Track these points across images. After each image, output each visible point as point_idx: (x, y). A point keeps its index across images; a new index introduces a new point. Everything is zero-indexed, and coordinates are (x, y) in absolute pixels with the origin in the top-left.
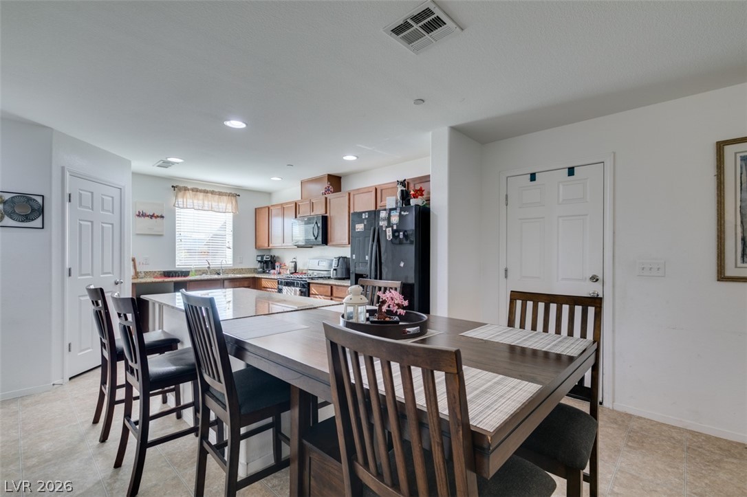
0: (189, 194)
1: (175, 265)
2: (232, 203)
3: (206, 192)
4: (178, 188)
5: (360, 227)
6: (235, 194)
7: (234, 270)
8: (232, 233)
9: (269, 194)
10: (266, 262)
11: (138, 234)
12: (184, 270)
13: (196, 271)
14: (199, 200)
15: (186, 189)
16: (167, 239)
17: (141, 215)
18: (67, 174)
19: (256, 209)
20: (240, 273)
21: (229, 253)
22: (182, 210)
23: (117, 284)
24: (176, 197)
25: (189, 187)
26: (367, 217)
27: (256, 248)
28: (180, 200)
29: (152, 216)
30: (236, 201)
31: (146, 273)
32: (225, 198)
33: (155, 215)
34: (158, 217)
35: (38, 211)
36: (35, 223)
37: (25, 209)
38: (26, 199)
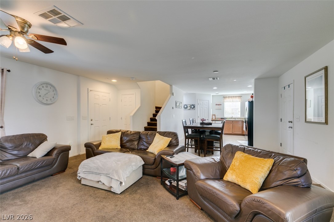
0: (227, 98)
1: (224, 116)
2: (240, 99)
3: (232, 97)
4: (225, 97)
6: (240, 97)
7: (240, 119)
8: (240, 108)
11: (216, 109)
13: (229, 118)
14: (230, 99)
15: (226, 97)
16: (222, 110)
17: (217, 105)
18: (198, 100)
21: (239, 113)
22: (226, 103)
28: (225, 100)
29: (219, 105)
31: (217, 118)
32: (237, 98)
35: (194, 107)
36: (194, 109)
37: (193, 107)
38: (193, 105)
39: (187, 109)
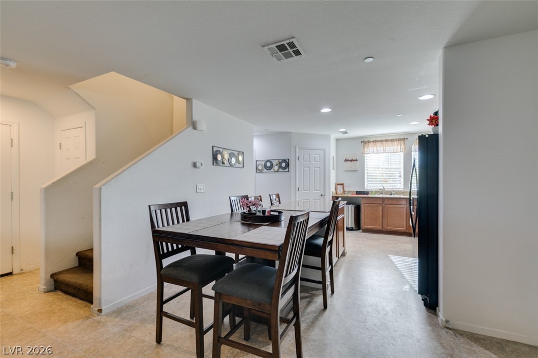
0: (371, 144)
1: (364, 188)
2: (401, 145)
3: (382, 141)
11: (345, 171)
13: (374, 192)
14: (379, 147)
15: (369, 142)
16: (359, 173)
17: (346, 160)
18: (297, 149)
21: (401, 180)
22: (368, 155)
23: (322, 195)
24: (364, 148)
25: (371, 140)
28: (366, 150)
29: (351, 161)
30: (405, 143)
31: (349, 192)
32: (396, 143)
34: (354, 160)
35: (288, 165)
36: (287, 170)
37: (285, 165)
38: (284, 161)
39: (272, 170)
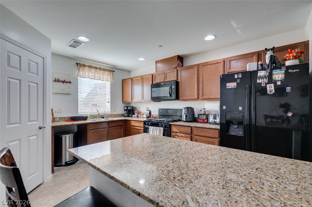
0: (86, 69)
1: (78, 113)
2: (111, 76)
3: (96, 68)
4: (80, 65)
5: (232, 85)
6: (112, 70)
7: (111, 115)
8: (110, 93)
9: (129, 72)
10: (129, 110)
12: (84, 116)
13: (91, 116)
15: (84, 66)
17: (57, 81)
19: (123, 80)
20: (114, 117)
21: (108, 105)
22: (82, 79)
24: (79, 70)
25: (87, 64)
26: (241, 77)
27: (123, 102)
28: (81, 72)
29: (64, 82)
30: (113, 75)
31: (61, 119)
32: (107, 73)
33: (66, 81)
34: (67, 82)
